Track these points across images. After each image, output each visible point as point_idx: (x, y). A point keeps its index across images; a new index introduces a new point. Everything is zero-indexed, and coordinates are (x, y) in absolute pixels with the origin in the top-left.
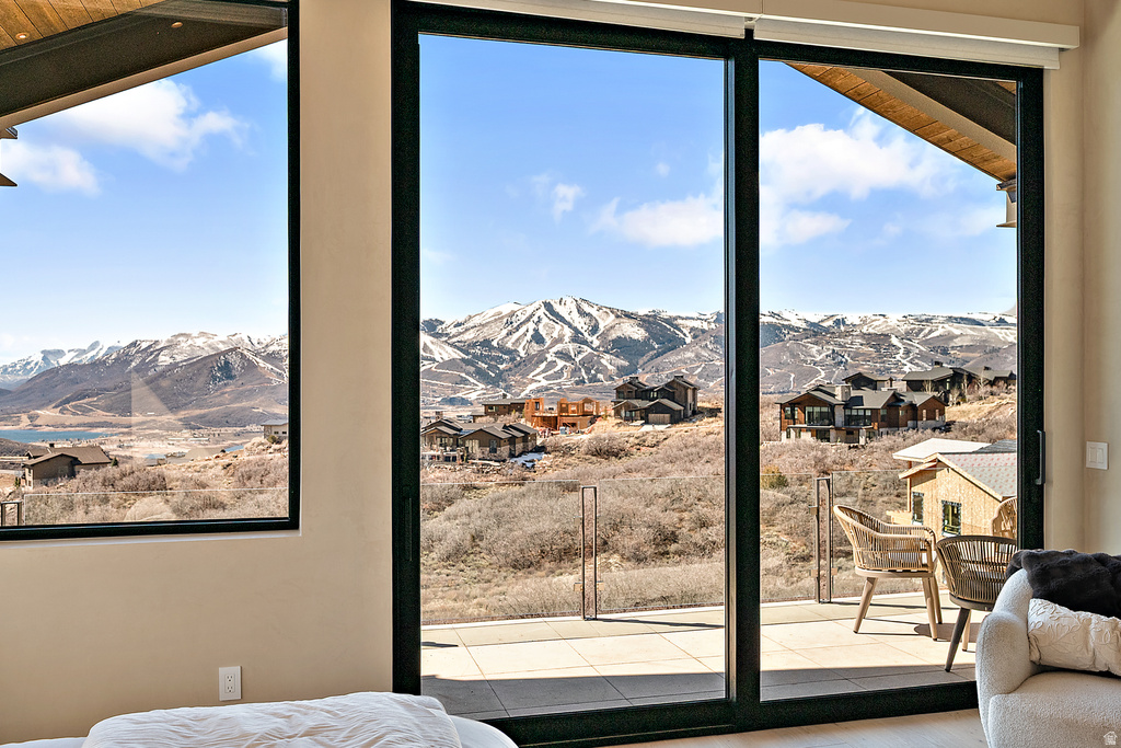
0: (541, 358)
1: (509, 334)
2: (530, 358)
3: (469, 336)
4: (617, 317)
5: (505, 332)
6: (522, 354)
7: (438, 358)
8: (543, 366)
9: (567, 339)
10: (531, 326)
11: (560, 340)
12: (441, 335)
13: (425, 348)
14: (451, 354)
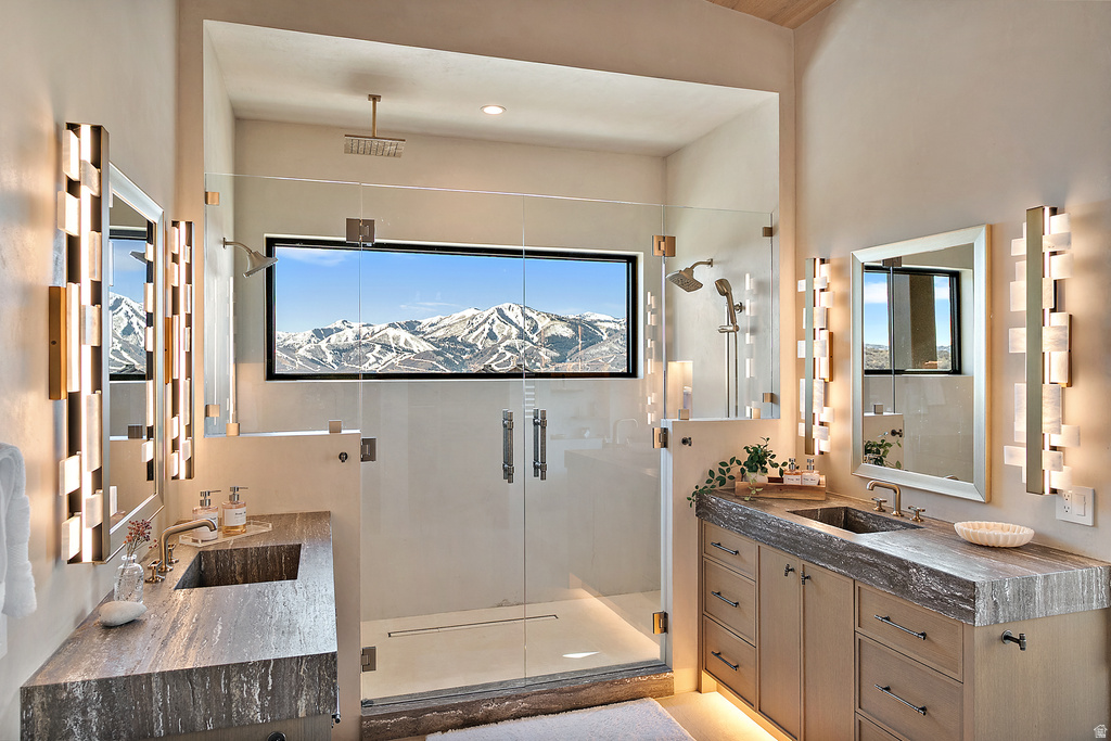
0: (494, 350)
1: (471, 332)
2: (485, 350)
3: (440, 334)
4: (552, 320)
5: (467, 331)
6: (480, 347)
7: (416, 350)
8: (495, 357)
9: (514, 336)
10: (487, 326)
11: (509, 337)
12: (419, 333)
13: (406, 342)
14: (426, 347)
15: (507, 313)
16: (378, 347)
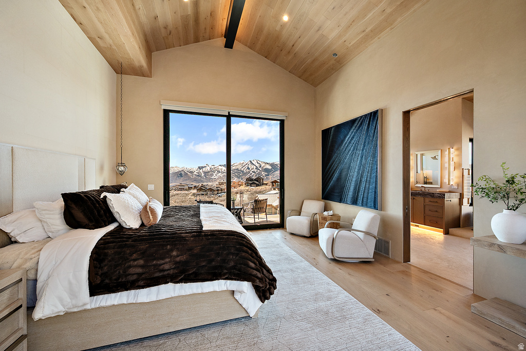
0: (249, 172)
1: (242, 167)
3: (233, 168)
4: (265, 164)
6: (245, 172)
9: (254, 168)
13: (224, 170)
15: (252, 162)
16: (216, 172)
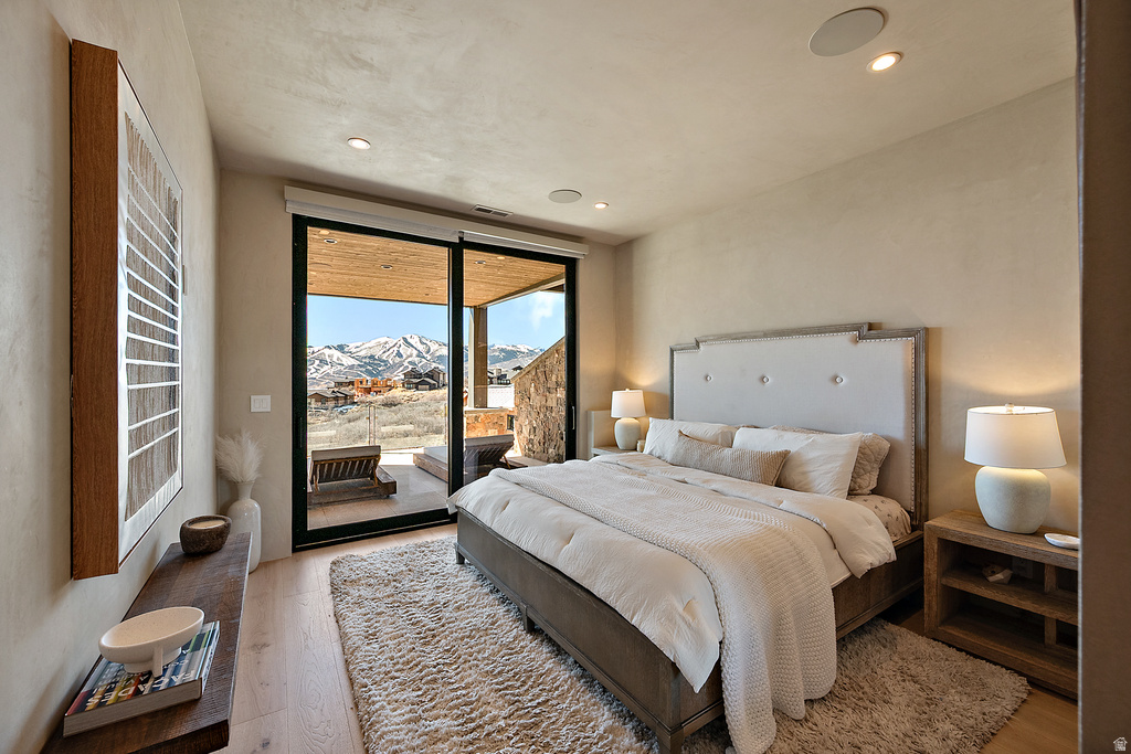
0: (401, 364)
2: (395, 364)
3: (362, 353)
4: (440, 345)
5: (382, 351)
7: (345, 364)
10: (396, 349)
11: (411, 356)
12: (347, 352)
13: (338, 359)
14: (352, 362)
15: (409, 340)
16: (317, 362)
